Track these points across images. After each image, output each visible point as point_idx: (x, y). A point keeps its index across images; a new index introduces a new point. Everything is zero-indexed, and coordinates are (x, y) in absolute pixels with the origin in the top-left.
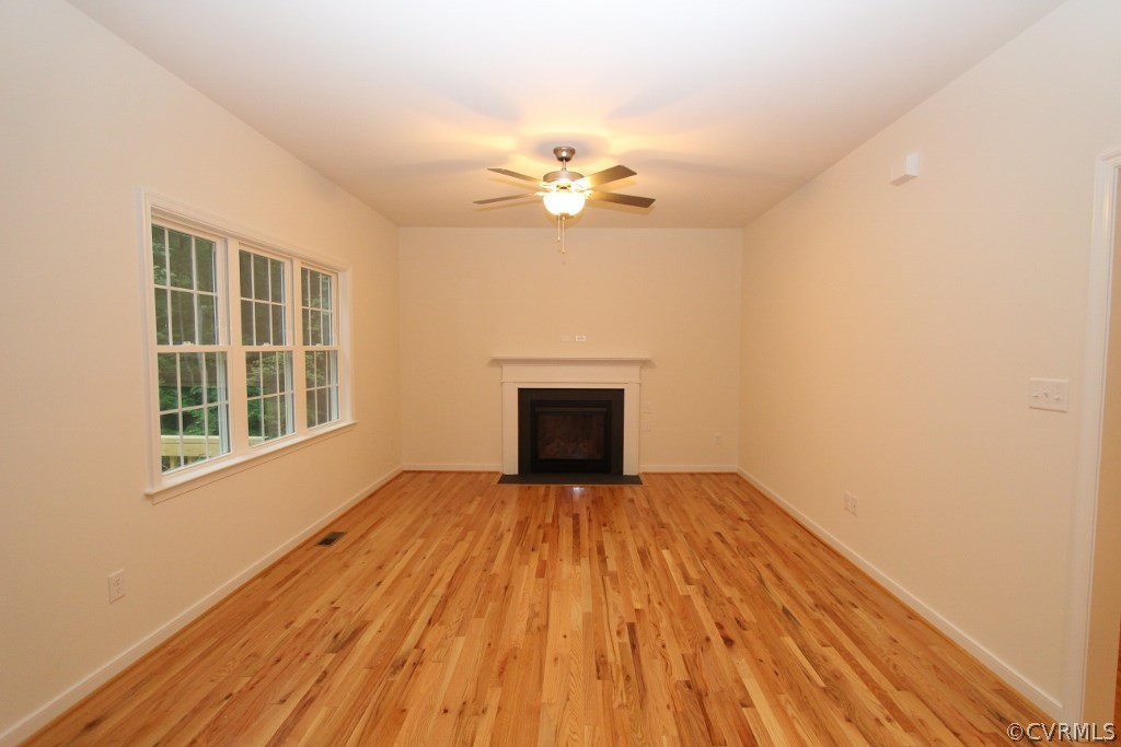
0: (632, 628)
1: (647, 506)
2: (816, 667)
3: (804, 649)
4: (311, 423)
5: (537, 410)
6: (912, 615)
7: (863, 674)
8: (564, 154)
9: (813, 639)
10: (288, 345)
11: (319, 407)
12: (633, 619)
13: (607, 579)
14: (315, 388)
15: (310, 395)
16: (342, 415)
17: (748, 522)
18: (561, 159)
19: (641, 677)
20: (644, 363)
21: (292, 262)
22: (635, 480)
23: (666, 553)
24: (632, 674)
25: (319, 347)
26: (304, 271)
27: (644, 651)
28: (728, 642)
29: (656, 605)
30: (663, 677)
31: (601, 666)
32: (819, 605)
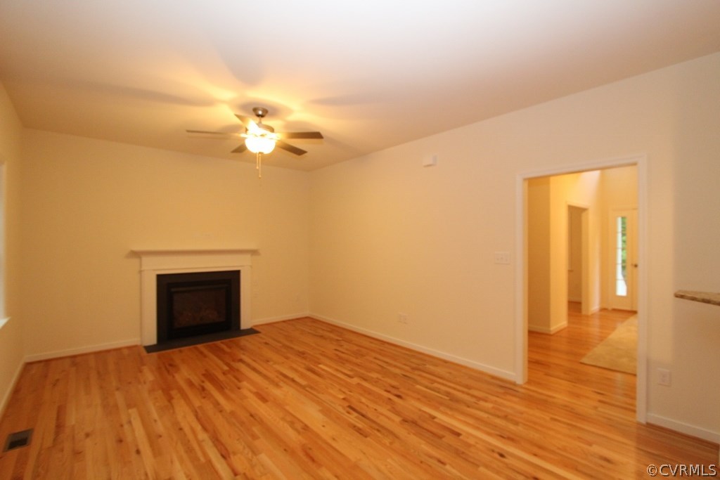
0: (350, 407)
1: (280, 345)
2: (438, 392)
3: (427, 387)
5: (173, 290)
6: (446, 362)
7: (455, 389)
8: (260, 113)
9: (426, 382)
12: (346, 404)
13: (307, 389)
17: (343, 340)
18: (258, 116)
19: (382, 427)
20: (254, 252)
22: (252, 331)
23: (321, 366)
24: (377, 427)
27: (370, 415)
28: (399, 396)
29: (349, 393)
30: (391, 422)
31: (359, 431)
32: (413, 369)
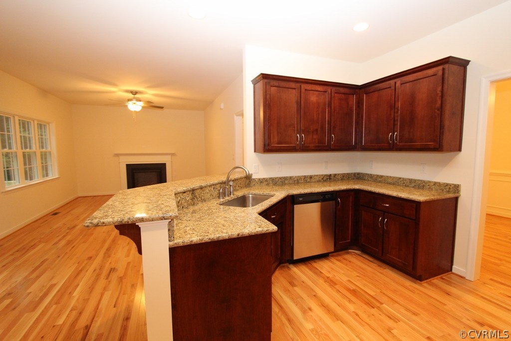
4: (44, 176)
5: (134, 171)
10: (34, 149)
11: (45, 170)
14: (44, 164)
15: (43, 166)
16: (54, 174)
18: (133, 94)
20: (173, 154)
21: (34, 121)
25: (44, 150)
26: (38, 124)
